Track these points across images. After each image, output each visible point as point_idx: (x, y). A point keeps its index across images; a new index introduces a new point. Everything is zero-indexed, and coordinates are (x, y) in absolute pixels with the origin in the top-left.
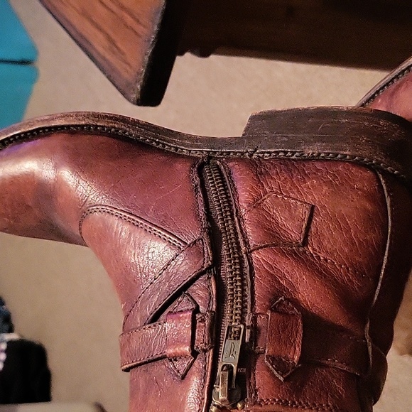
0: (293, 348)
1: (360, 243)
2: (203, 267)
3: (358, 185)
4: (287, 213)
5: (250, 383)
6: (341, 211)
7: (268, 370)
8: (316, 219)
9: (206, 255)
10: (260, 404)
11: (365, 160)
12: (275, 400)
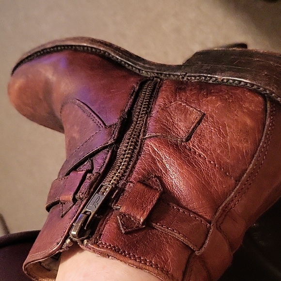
0: (142, 212)
1: (232, 148)
2: (108, 143)
3: (247, 105)
4: (183, 116)
5: (100, 229)
6: (224, 121)
7: (117, 223)
8: (203, 125)
9: (113, 136)
10: (98, 245)
11: (261, 89)
12: (110, 245)
